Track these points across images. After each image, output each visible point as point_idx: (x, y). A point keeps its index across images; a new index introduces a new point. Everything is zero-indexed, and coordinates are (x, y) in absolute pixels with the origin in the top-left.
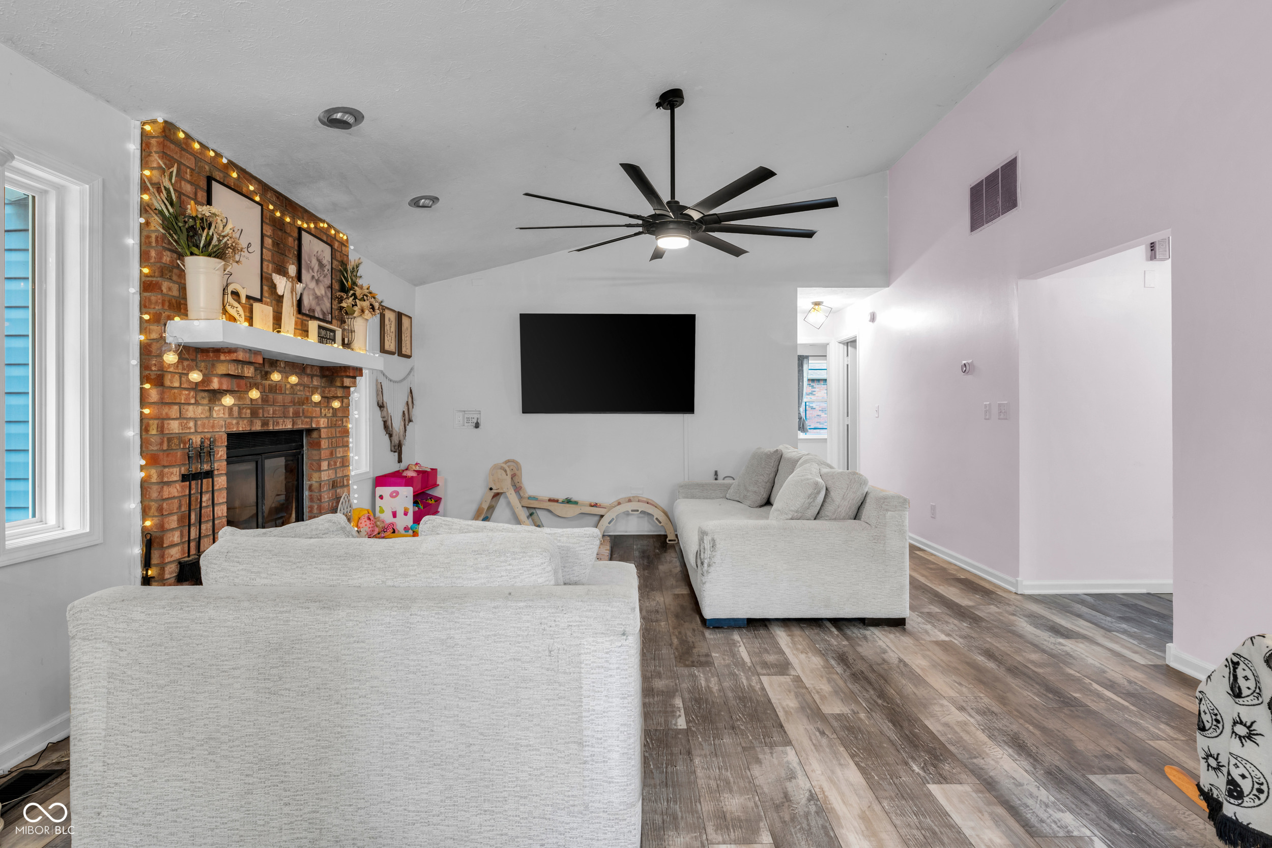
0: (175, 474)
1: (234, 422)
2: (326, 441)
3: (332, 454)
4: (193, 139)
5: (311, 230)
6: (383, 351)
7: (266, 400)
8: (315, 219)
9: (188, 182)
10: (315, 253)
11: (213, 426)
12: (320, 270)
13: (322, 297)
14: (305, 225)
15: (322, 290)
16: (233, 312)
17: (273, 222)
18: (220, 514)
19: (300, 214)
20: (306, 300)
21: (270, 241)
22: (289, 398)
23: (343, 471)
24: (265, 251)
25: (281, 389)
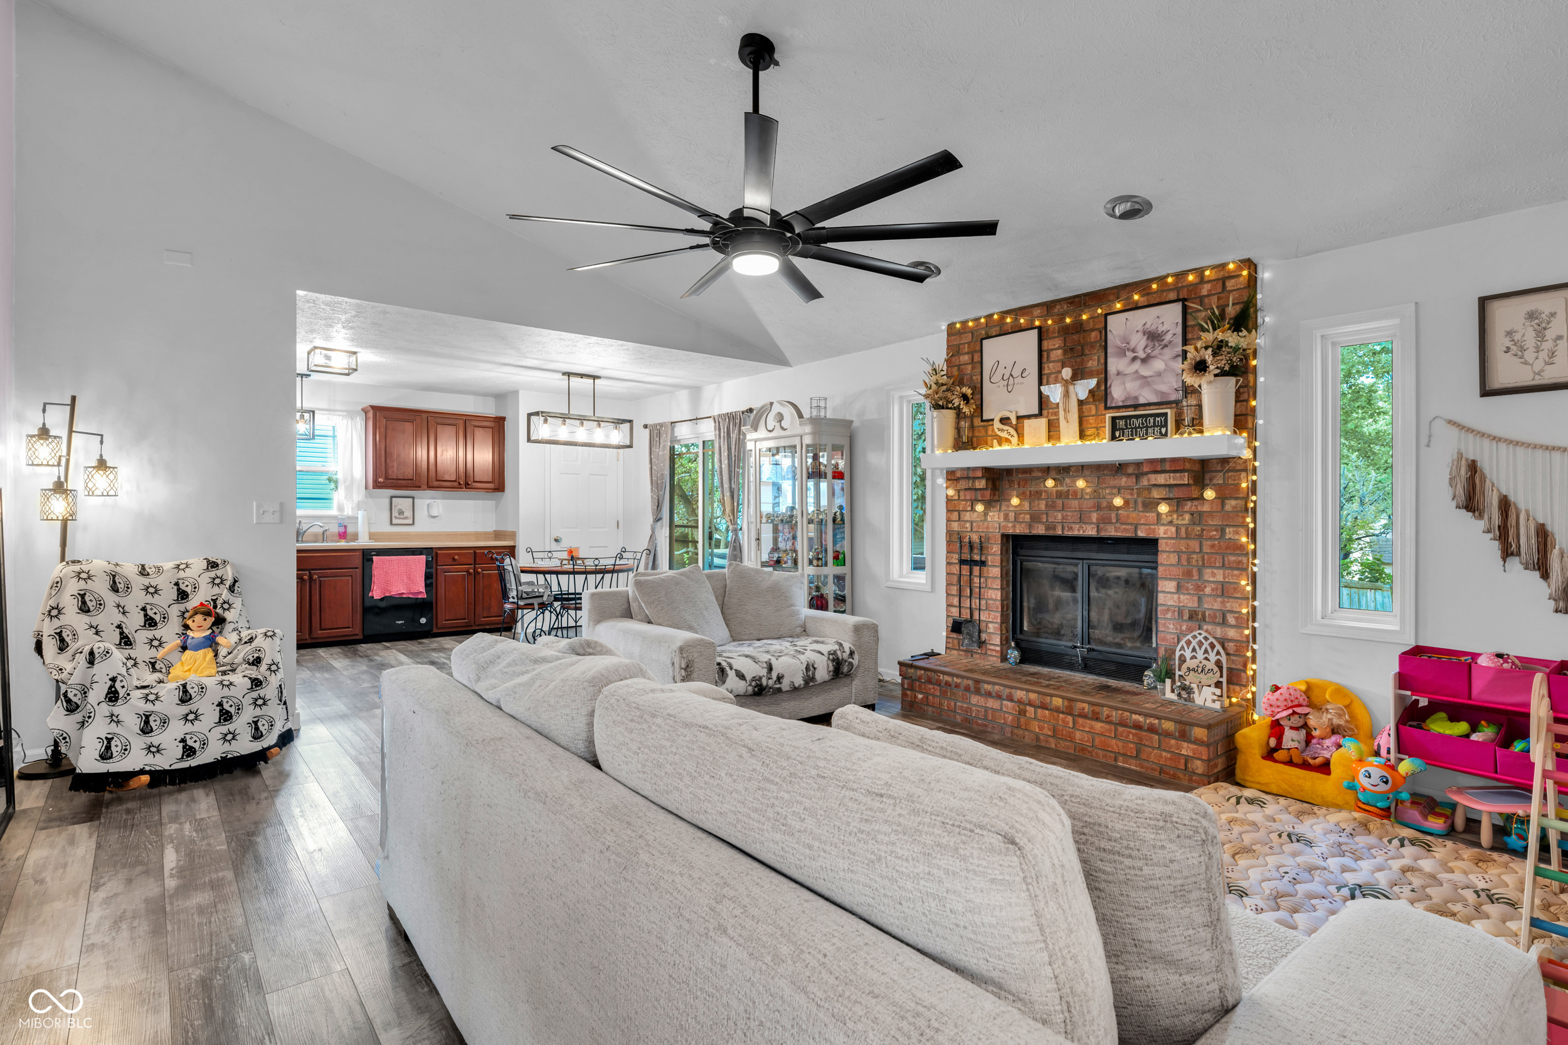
0: (955, 558)
1: (1010, 525)
2: (1172, 555)
3: (1189, 574)
4: (967, 321)
5: (1137, 302)
6: (1486, 392)
7: (1051, 506)
8: (1142, 286)
9: (966, 353)
10: (1140, 327)
11: (988, 528)
12: (1151, 344)
13: (1159, 374)
14: (1118, 306)
15: (1158, 365)
16: (1004, 435)
17: (1065, 331)
18: (994, 597)
19: (1111, 297)
20: (1118, 393)
21: (1060, 352)
22: (1091, 503)
23: (1223, 602)
24: (1051, 365)
25: (1075, 492)
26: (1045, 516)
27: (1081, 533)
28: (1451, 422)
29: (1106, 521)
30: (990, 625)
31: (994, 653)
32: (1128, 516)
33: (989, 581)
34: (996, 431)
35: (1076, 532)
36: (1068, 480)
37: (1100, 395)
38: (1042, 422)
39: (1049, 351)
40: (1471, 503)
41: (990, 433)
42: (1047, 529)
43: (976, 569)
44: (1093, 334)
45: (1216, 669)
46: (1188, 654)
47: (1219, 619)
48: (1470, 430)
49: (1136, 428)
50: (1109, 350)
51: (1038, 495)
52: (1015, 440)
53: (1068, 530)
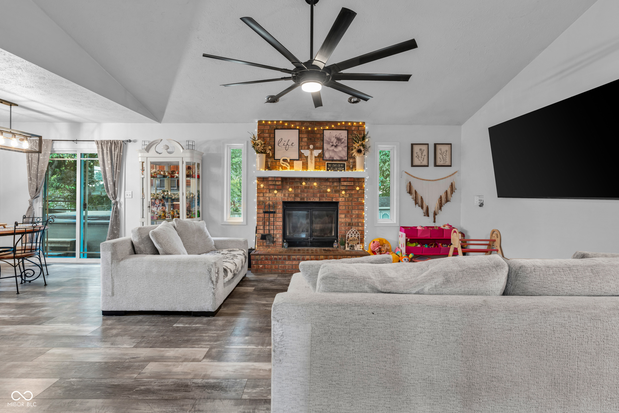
0: (261, 211)
1: (286, 198)
2: (343, 207)
3: (348, 212)
4: (268, 121)
5: (333, 128)
6: (412, 166)
7: (302, 191)
8: (335, 123)
9: (267, 133)
10: (334, 136)
11: (276, 199)
12: (338, 142)
13: (340, 151)
14: (327, 128)
15: (340, 148)
16: (285, 165)
17: (308, 132)
18: (279, 224)
19: (325, 124)
20: (327, 155)
21: (306, 139)
22: (317, 190)
23: (358, 220)
24: (303, 143)
25: (312, 188)
26: (300, 195)
27: (314, 200)
28: (406, 172)
29: (322, 196)
30: (278, 235)
31: (279, 245)
32: (330, 195)
33: (277, 219)
34: (281, 164)
35: (312, 200)
36: (309, 183)
37: (321, 156)
38: (301, 162)
39: (302, 138)
40: (410, 192)
41: (278, 164)
42: (301, 199)
43: (272, 215)
44: (318, 135)
45: (358, 239)
46: (350, 236)
47: (357, 225)
48: (409, 175)
49: (334, 167)
50: (324, 141)
51: (298, 187)
52: (289, 168)
53: (309, 200)
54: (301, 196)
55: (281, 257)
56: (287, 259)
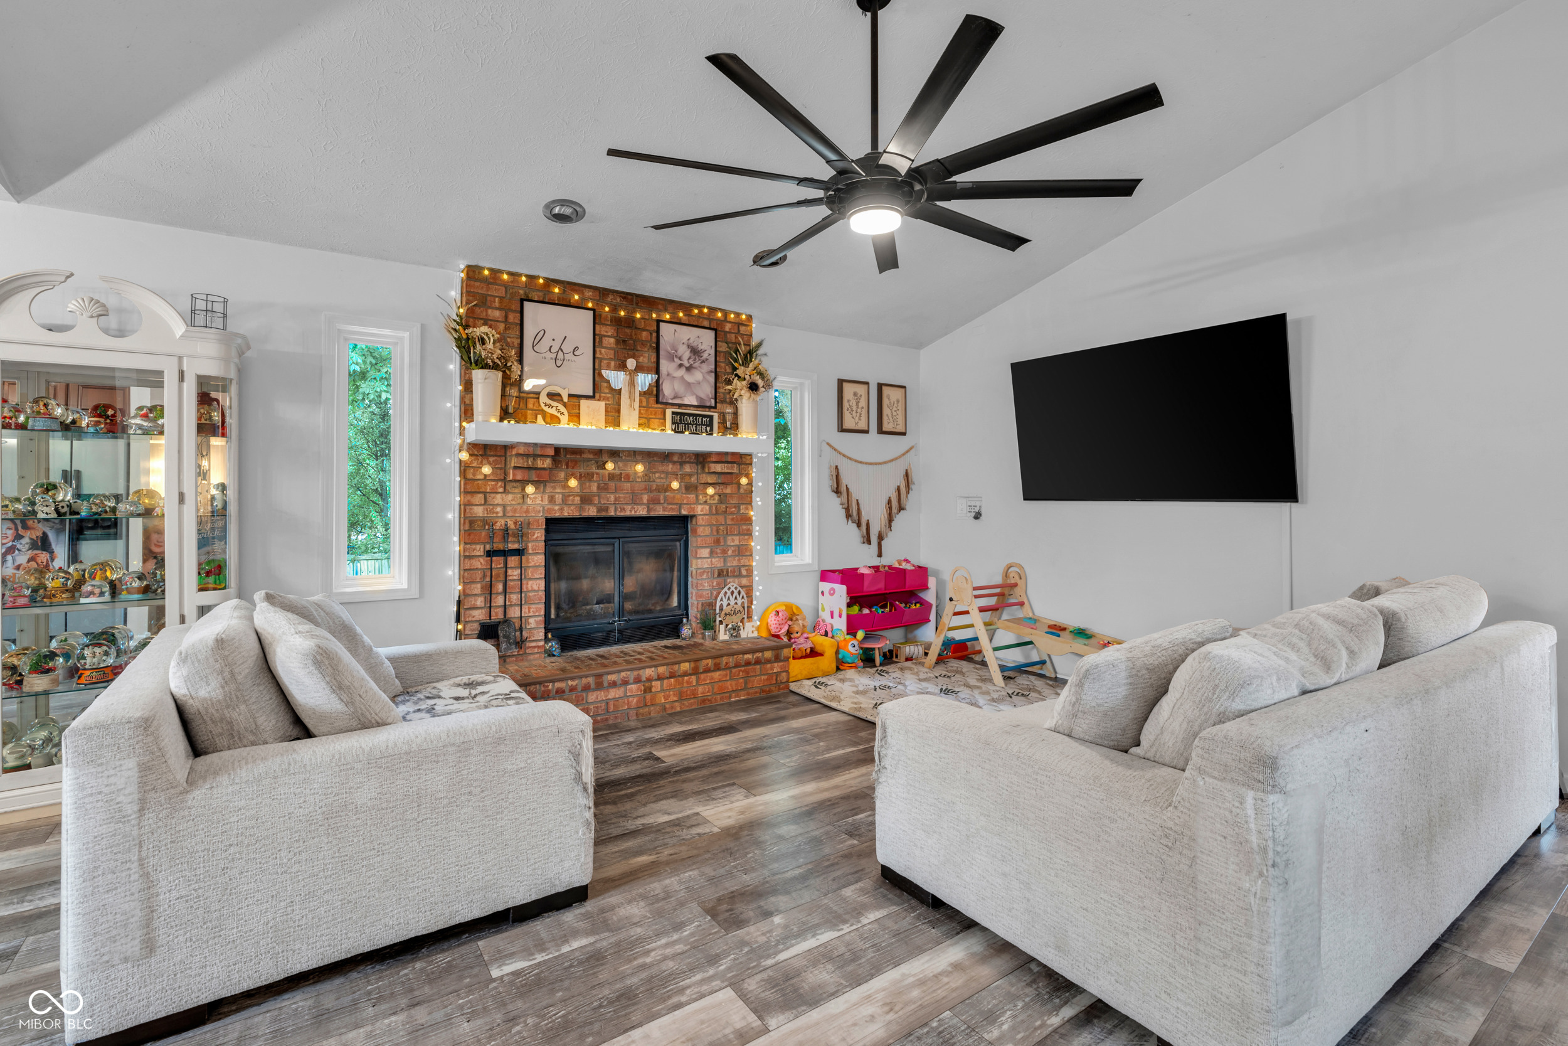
0: (479, 550)
1: (557, 508)
2: (706, 528)
3: (717, 541)
4: (501, 272)
5: (680, 319)
6: (842, 430)
7: (603, 488)
8: (687, 307)
9: (497, 309)
10: (685, 341)
11: (527, 511)
12: (693, 357)
13: (699, 383)
14: (668, 317)
15: (697, 376)
16: (553, 411)
17: (617, 322)
18: (536, 588)
19: (660, 307)
20: (667, 390)
21: (612, 340)
22: (643, 485)
23: (739, 560)
24: (603, 350)
25: (628, 477)
26: (597, 498)
27: (633, 513)
28: (828, 444)
29: (654, 501)
30: (531, 620)
31: (536, 650)
32: (674, 497)
33: (530, 571)
34: (543, 405)
35: (628, 512)
36: (620, 464)
37: (655, 393)
38: (600, 406)
39: (602, 337)
40: (837, 491)
41: (530, 406)
42: (598, 511)
43: (513, 561)
44: (644, 334)
45: (742, 609)
46: (725, 603)
47: (737, 573)
48: (835, 450)
49: (688, 424)
50: (662, 353)
51: (589, 477)
52: (564, 418)
53: (621, 511)
54: (599, 502)
55: (574, 683)
56: (593, 686)
